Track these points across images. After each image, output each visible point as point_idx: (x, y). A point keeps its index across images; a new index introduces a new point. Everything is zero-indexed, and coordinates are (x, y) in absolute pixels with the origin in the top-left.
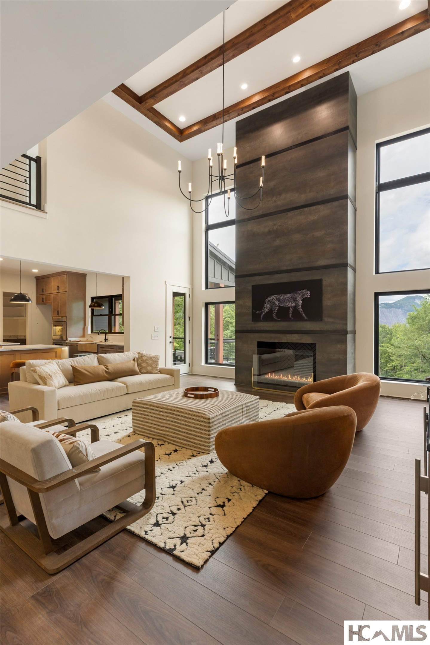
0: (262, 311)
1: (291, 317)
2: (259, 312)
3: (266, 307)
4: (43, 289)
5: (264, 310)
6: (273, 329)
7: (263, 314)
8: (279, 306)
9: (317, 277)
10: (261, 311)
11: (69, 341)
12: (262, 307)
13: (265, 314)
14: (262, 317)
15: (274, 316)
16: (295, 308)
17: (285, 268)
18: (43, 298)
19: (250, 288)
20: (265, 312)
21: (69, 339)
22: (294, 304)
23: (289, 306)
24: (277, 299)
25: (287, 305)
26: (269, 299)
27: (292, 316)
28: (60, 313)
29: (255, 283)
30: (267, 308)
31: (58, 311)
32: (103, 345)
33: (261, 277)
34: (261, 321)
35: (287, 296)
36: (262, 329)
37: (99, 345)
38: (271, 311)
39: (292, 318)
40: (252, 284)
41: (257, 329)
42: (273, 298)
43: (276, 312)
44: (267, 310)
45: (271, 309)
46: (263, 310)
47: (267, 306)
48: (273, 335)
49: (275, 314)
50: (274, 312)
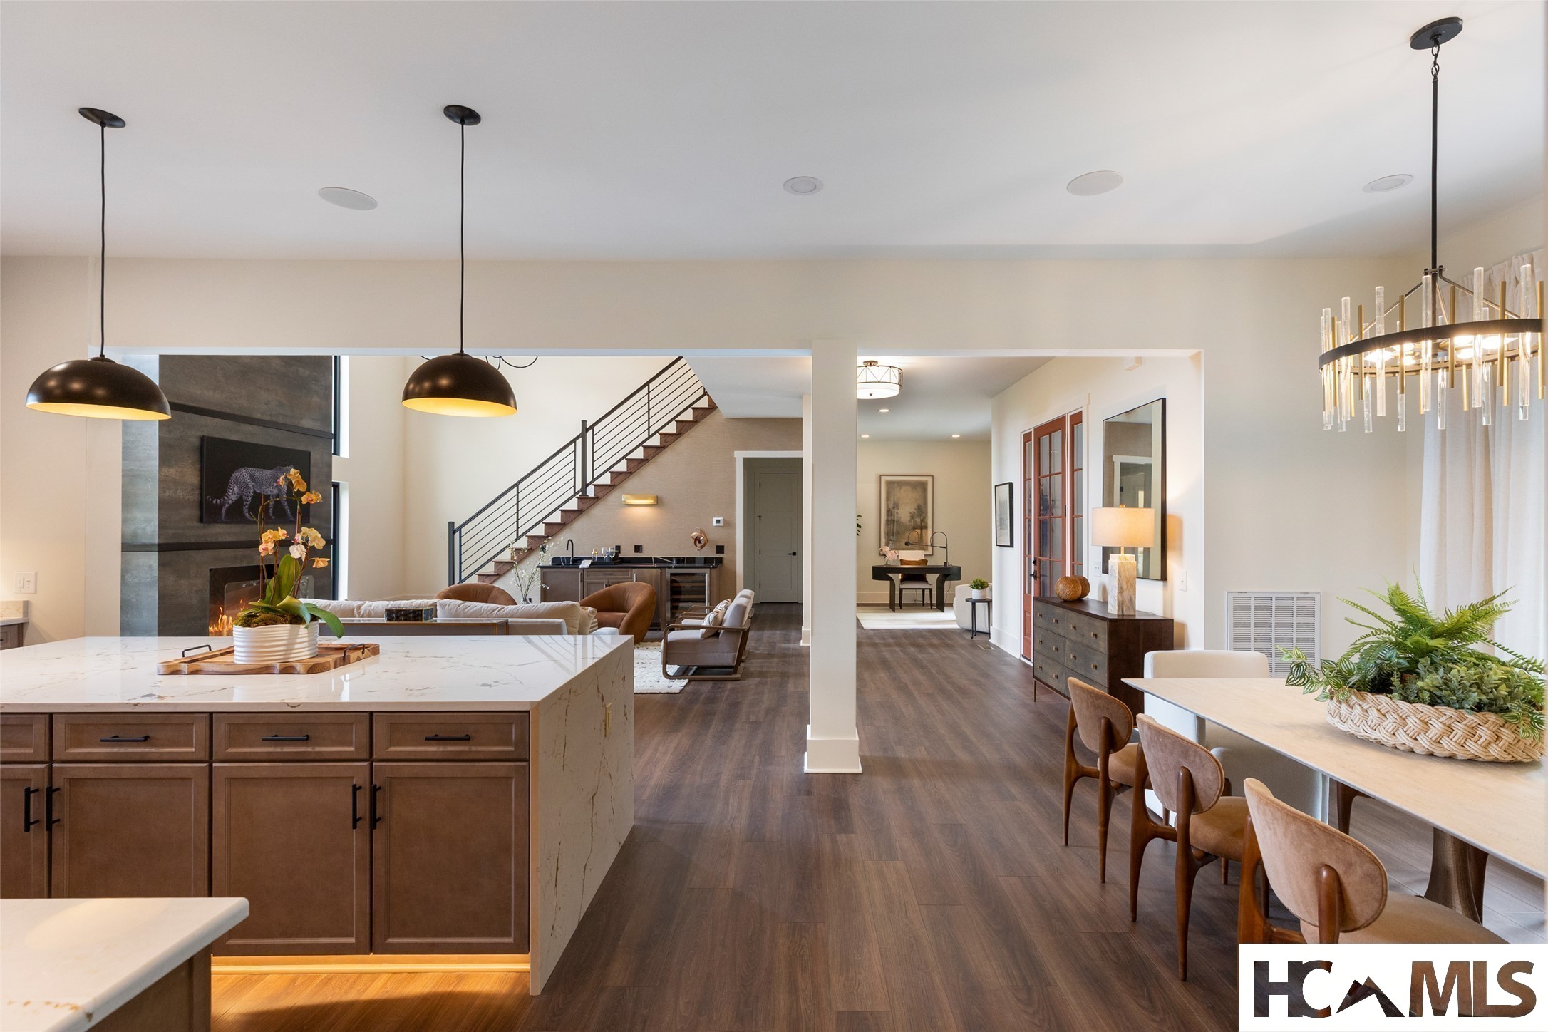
0: (224, 499)
1: (271, 515)
2: (218, 501)
3: (231, 491)
5: (228, 497)
6: (239, 540)
7: (227, 506)
8: (255, 492)
9: (301, 447)
10: (222, 500)
12: (222, 490)
13: (231, 506)
14: (223, 511)
15: (245, 510)
16: (278, 496)
17: (258, 416)
19: (197, 442)
20: (230, 502)
22: (276, 491)
23: (269, 493)
24: (251, 477)
25: (267, 492)
26: (236, 474)
27: (273, 513)
29: (206, 432)
30: (233, 493)
33: (216, 421)
34: (222, 522)
35: (267, 472)
36: (221, 539)
38: (239, 502)
39: (273, 517)
40: (200, 434)
41: (209, 540)
42: (244, 474)
43: (249, 502)
44: (233, 498)
45: (241, 497)
46: (226, 498)
47: (233, 490)
48: (239, 552)
49: (247, 507)
50: (245, 503)
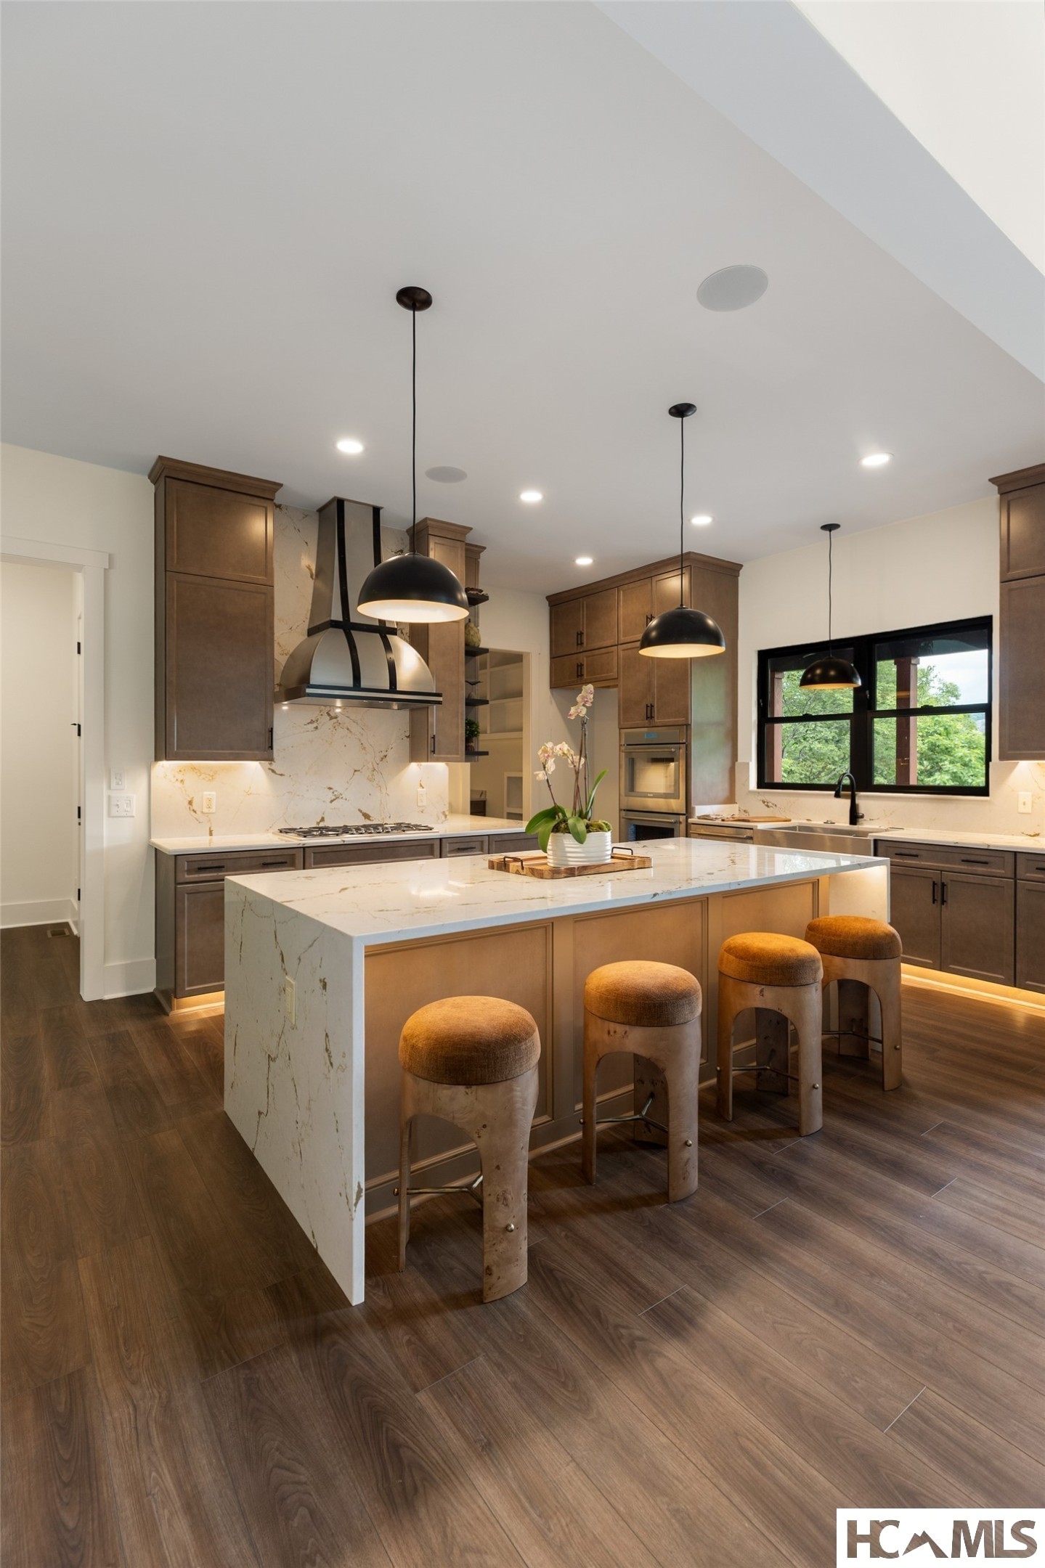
4: (580, 634)
11: (699, 818)
18: (580, 666)
21: (700, 810)
28: (655, 714)
31: (650, 708)
32: (903, 845)
37: (880, 844)
